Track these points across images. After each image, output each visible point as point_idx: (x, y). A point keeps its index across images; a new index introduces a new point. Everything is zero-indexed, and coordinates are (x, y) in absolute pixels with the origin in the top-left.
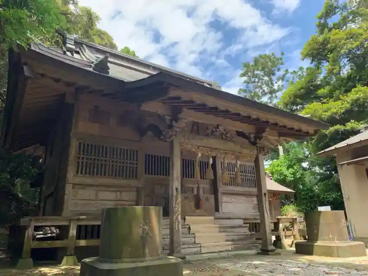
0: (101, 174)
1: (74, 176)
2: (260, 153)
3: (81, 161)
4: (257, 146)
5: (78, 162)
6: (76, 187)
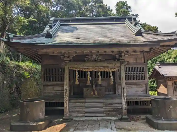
0: (54, 81)
1: (43, 82)
2: (122, 65)
3: (46, 76)
4: (120, 61)
5: (45, 77)
6: (45, 86)
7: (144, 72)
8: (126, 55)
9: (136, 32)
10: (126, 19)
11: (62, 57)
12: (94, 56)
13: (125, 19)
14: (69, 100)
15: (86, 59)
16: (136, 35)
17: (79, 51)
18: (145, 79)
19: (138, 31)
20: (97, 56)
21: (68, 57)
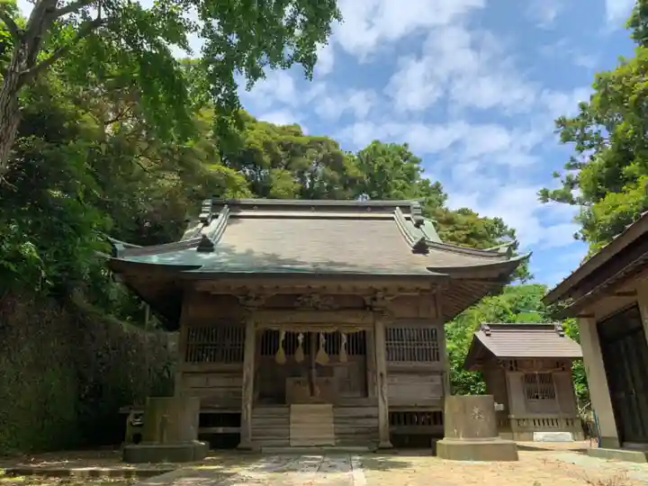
1: (184, 364)
4: (374, 311)
6: (187, 375)
7: (436, 340)
8: (386, 298)
9: (415, 243)
10: (397, 208)
11: (241, 298)
12: (316, 298)
13: (394, 207)
14: (253, 408)
15: (296, 304)
16: (414, 252)
17: (285, 286)
18: (438, 360)
19: (419, 243)
20: (321, 297)
21: (256, 299)
